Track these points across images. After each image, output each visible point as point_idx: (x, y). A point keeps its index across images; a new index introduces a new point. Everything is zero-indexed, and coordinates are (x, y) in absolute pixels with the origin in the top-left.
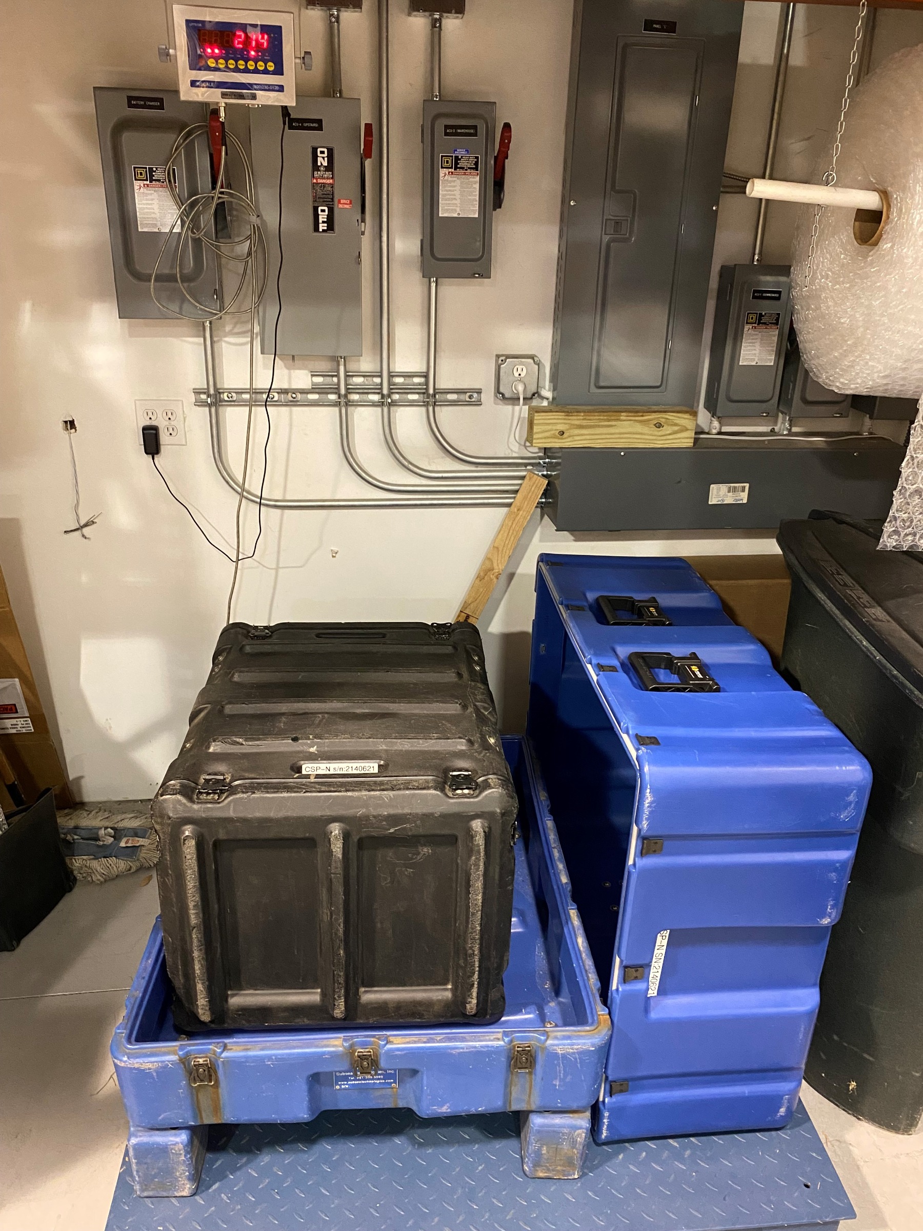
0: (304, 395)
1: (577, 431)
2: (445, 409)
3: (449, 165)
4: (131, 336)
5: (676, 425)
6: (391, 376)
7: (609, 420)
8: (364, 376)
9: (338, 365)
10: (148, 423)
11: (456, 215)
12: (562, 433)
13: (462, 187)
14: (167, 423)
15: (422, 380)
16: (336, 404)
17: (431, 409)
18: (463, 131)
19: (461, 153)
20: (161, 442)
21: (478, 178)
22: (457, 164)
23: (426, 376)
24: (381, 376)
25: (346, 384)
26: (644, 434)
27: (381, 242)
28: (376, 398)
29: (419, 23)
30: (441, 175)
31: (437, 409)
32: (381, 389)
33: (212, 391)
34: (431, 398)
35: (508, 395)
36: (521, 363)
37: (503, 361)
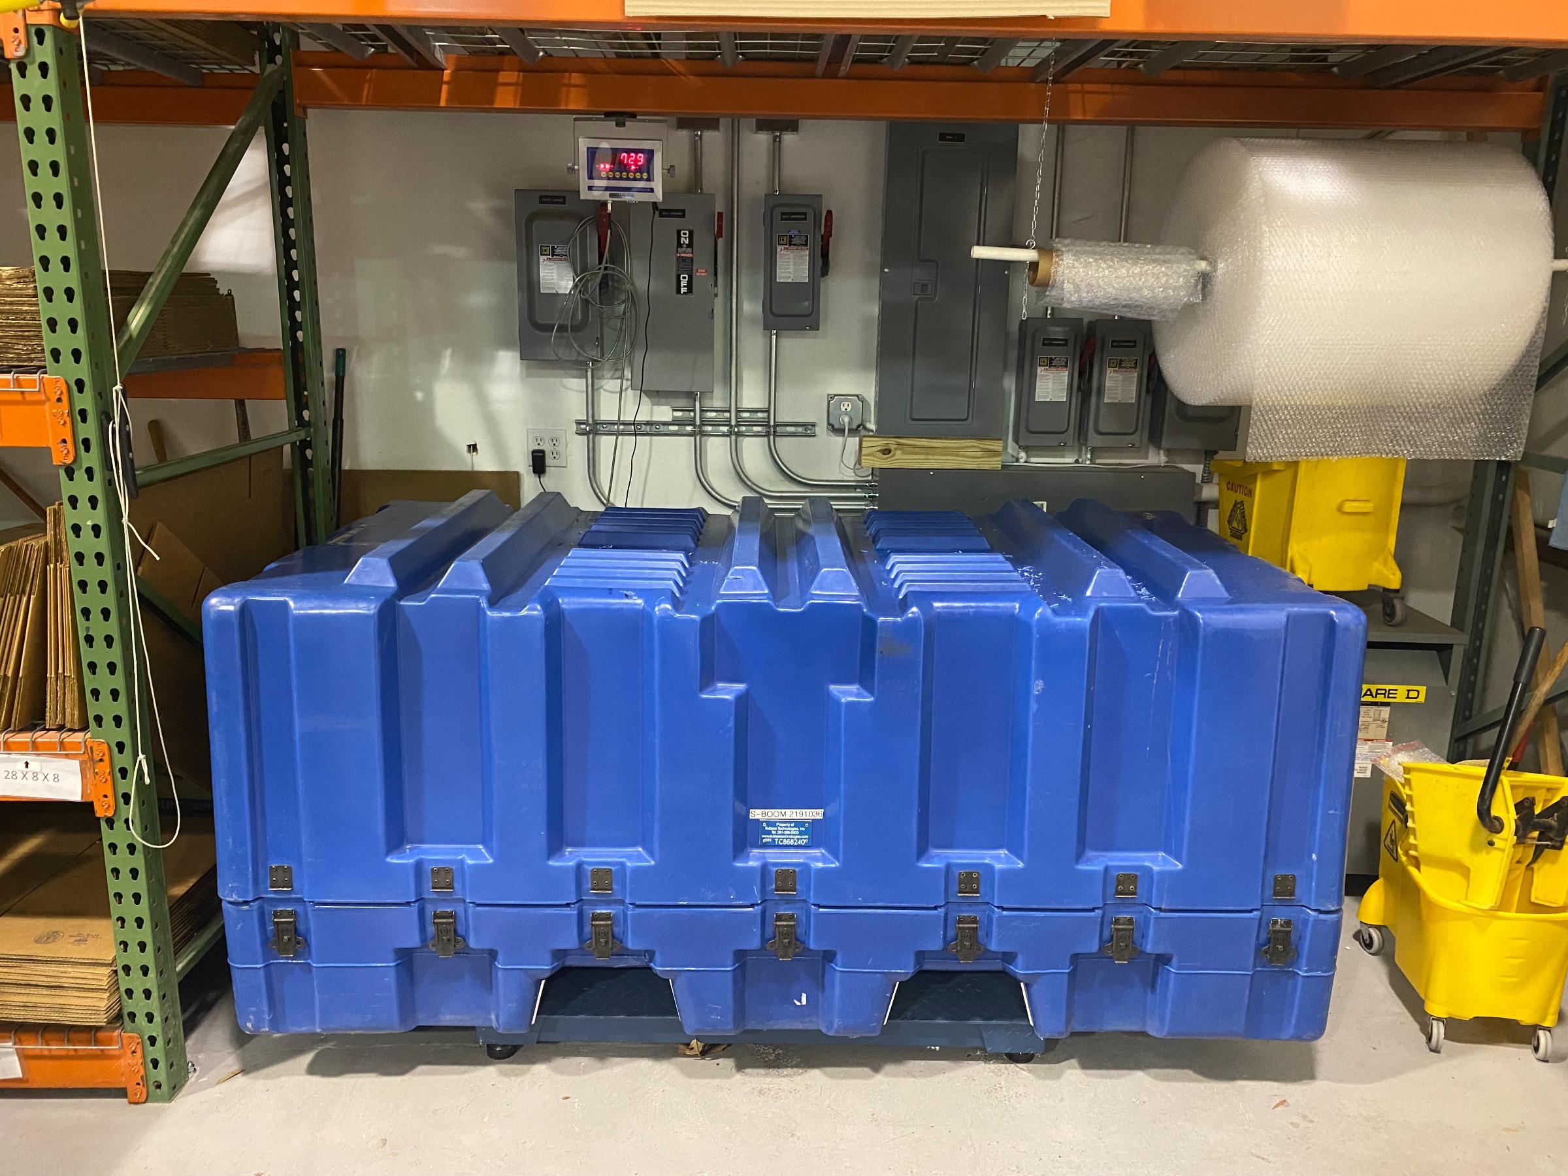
0: (666, 427)
2: (784, 440)
3: (784, 242)
4: (528, 376)
5: (984, 449)
6: (738, 411)
8: (715, 411)
9: (695, 401)
10: (536, 448)
11: (790, 281)
13: (794, 258)
14: (552, 448)
15: (765, 415)
16: (693, 434)
17: (772, 437)
18: (796, 216)
19: (793, 233)
20: (547, 465)
21: (807, 252)
22: (790, 241)
23: (768, 411)
24: (729, 411)
25: (701, 418)
27: (731, 303)
28: (726, 429)
29: (763, 139)
30: (778, 250)
31: (777, 439)
32: (730, 421)
33: (590, 422)
34: (772, 430)
35: (837, 426)
36: (847, 400)
37: (832, 398)
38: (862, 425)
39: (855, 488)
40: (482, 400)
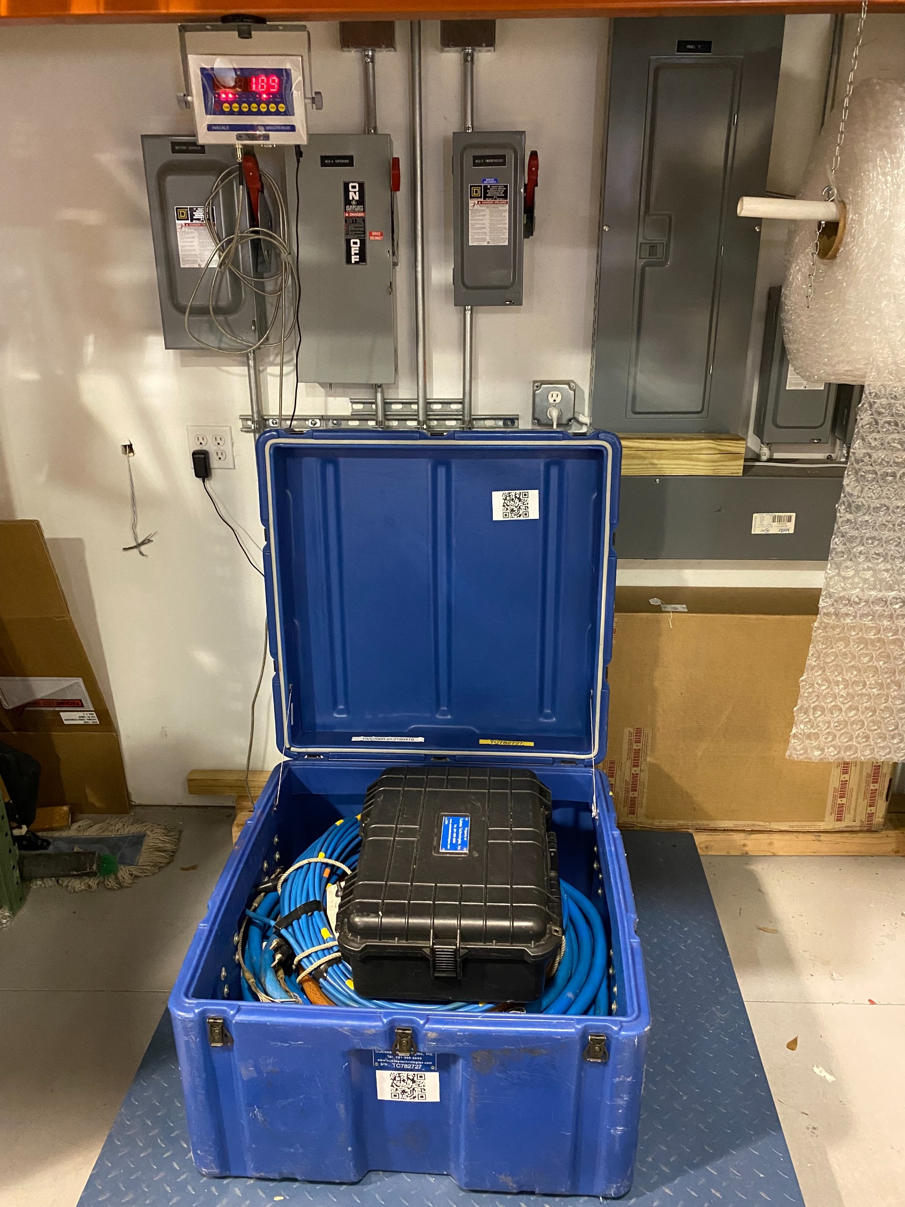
3: (479, 194)
4: (183, 366)
6: (428, 403)
9: (377, 392)
10: (199, 448)
11: (485, 244)
13: (491, 215)
14: (216, 448)
15: (460, 406)
18: (492, 161)
19: (489, 182)
20: (212, 467)
21: (507, 207)
22: (486, 193)
23: (463, 402)
24: (417, 403)
27: (416, 272)
28: (413, 424)
29: (451, 58)
30: (471, 204)
32: (418, 415)
34: (467, 425)
35: (543, 421)
36: (555, 389)
37: (540, 385)
40: (133, 393)
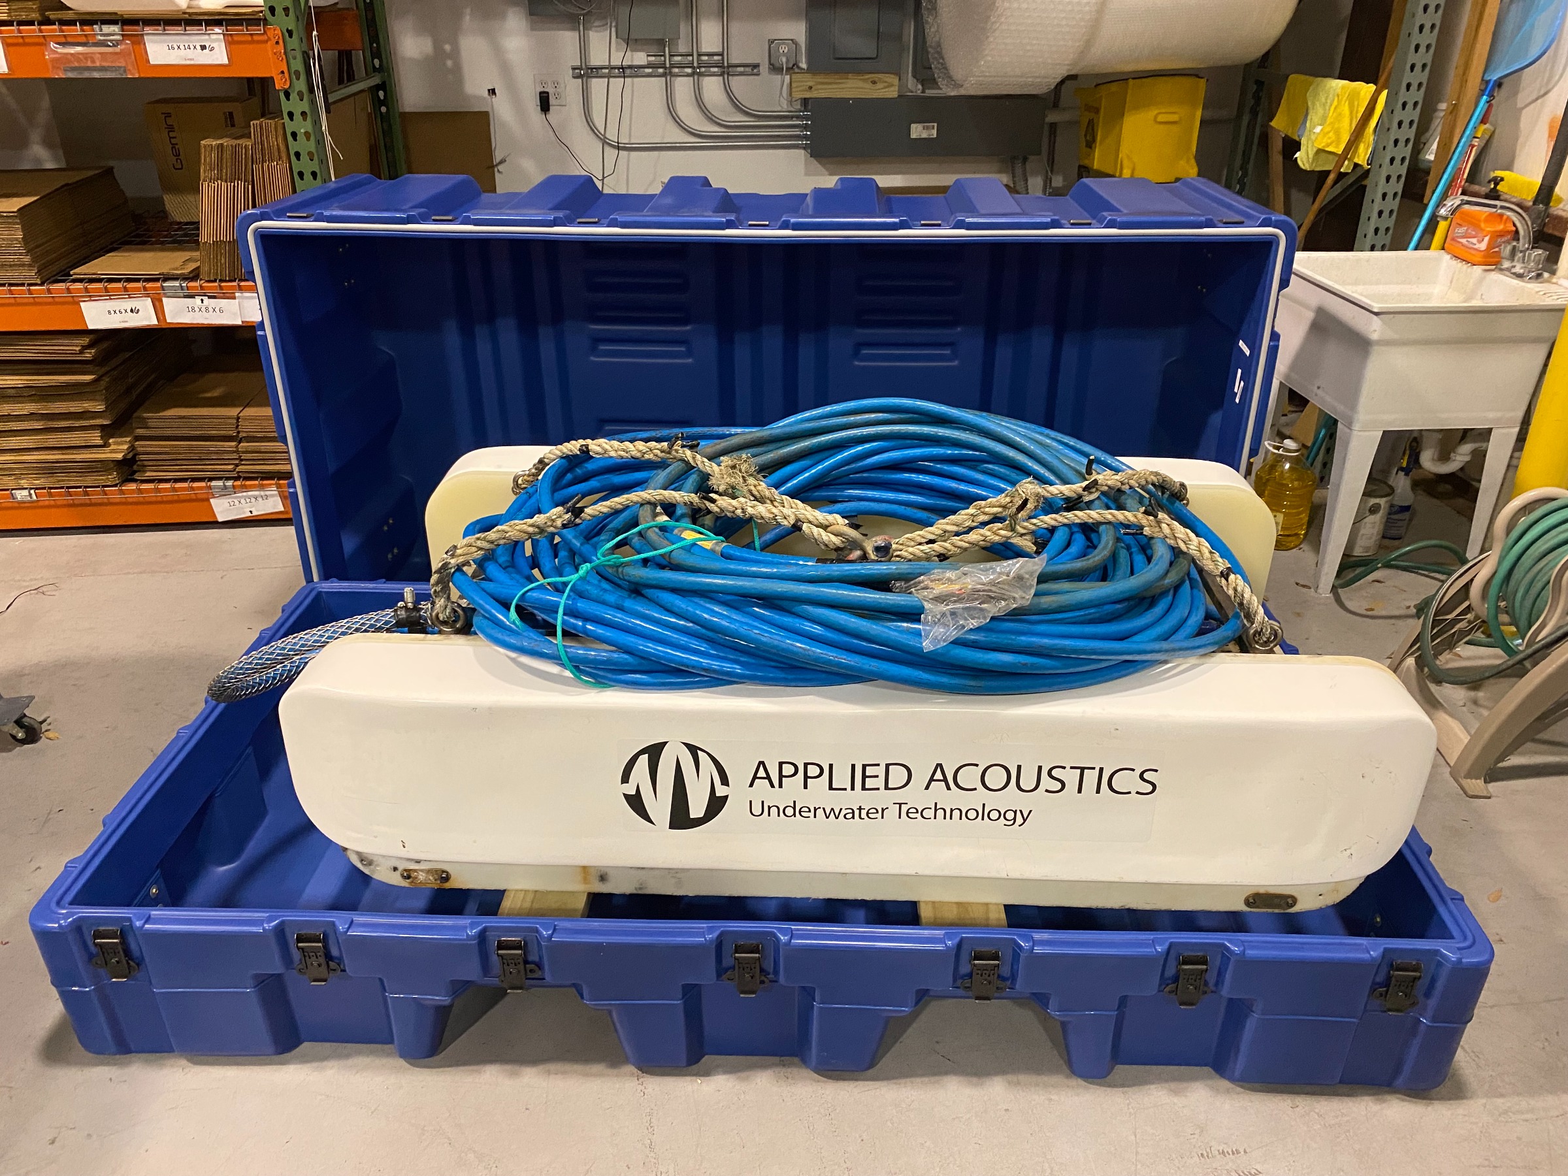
0: (642, 70)
1: (820, 87)
2: (736, 78)
4: (532, 29)
5: (886, 82)
6: (699, 55)
7: (840, 79)
8: (681, 55)
9: (665, 47)
10: (542, 90)
12: (811, 88)
14: (555, 90)
15: (720, 58)
16: (664, 75)
17: (726, 76)
20: (551, 103)
23: (722, 55)
24: (692, 55)
25: (670, 61)
26: (865, 88)
28: (689, 70)
31: (730, 78)
32: (693, 64)
33: (584, 66)
34: (726, 70)
35: (777, 65)
36: (784, 44)
37: (772, 42)
38: (796, 64)
39: (791, 118)
40: (498, 51)
